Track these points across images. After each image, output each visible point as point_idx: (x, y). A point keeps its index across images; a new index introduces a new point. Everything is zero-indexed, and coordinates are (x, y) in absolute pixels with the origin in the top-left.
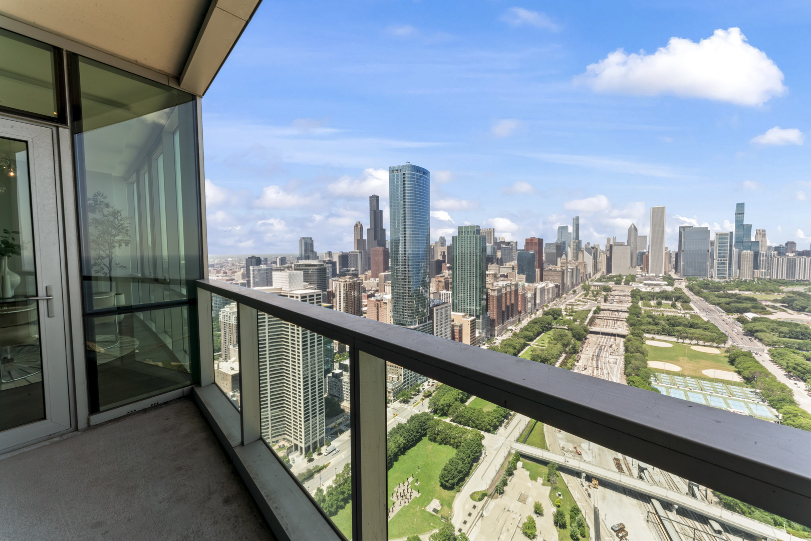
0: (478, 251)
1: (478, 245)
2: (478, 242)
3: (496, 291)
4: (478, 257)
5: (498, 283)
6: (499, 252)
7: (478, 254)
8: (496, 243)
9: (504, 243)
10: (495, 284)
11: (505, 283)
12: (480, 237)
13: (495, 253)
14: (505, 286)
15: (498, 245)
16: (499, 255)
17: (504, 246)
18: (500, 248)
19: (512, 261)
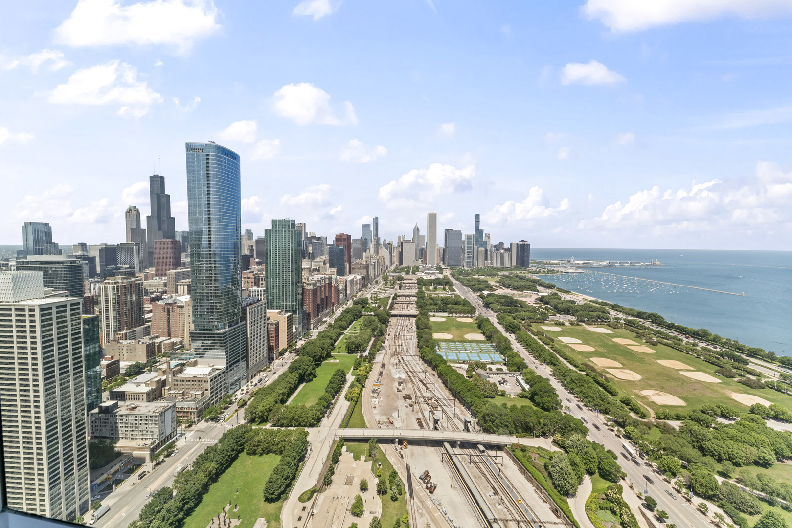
0: (294, 246)
1: (294, 240)
2: (294, 236)
3: (311, 285)
4: (294, 252)
5: (312, 277)
6: (311, 246)
7: (294, 249)
8: (307, 238)
9: (314, 237)
10: (310, 278)
11: (320, 276)
12: (296, 231)
13: (307, 247)
14: (319, 280)
15: (310, 239)
16: (310, 249)
17: (315, 241)
18: (311, 243)
19: (322, 255)
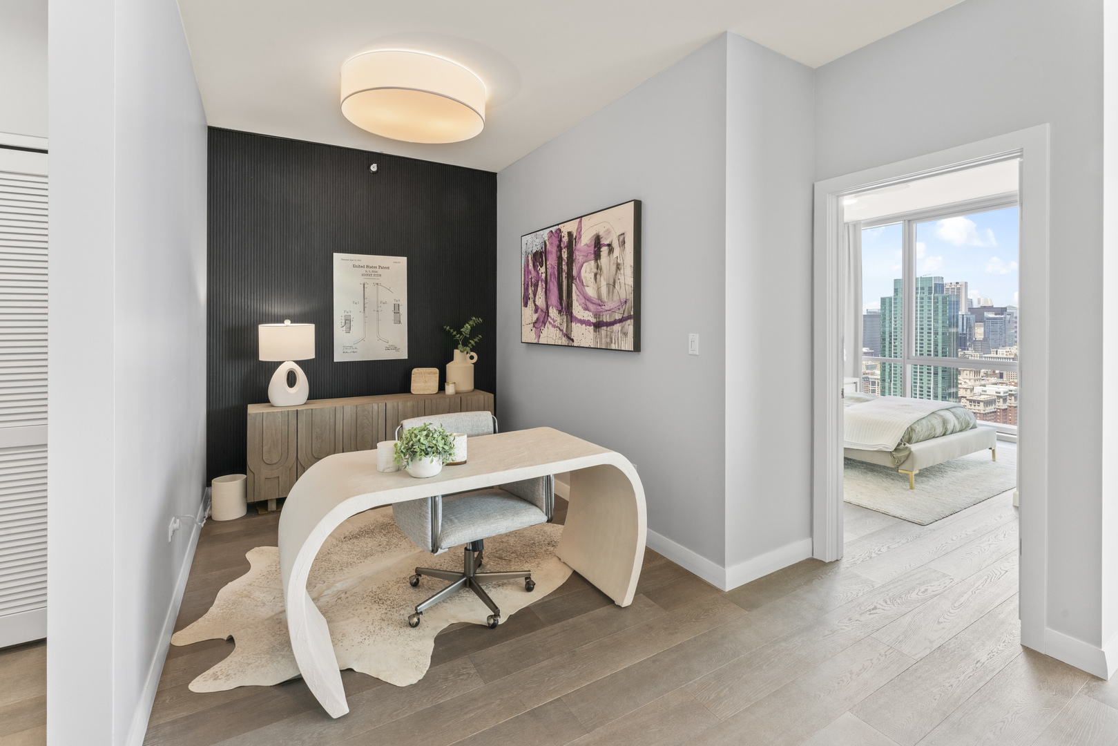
0: (940, 325)
1: (940, 314)
2: (940, 307)
3: (982, 404)
4: (940, 337)
5: (984, 388)
6: (980, 326)
7: (940, 331)
8: (971, 310)
9: (990, 309)
10: (978, 389)
11: (1003, 389)
12: (944, 298)
13: (970, 328)
14: (1002, 394)
15: (979, 313)
16: (979, 333)
17: (991, 315)
18: (980, 319)
19: (1011, 345)
